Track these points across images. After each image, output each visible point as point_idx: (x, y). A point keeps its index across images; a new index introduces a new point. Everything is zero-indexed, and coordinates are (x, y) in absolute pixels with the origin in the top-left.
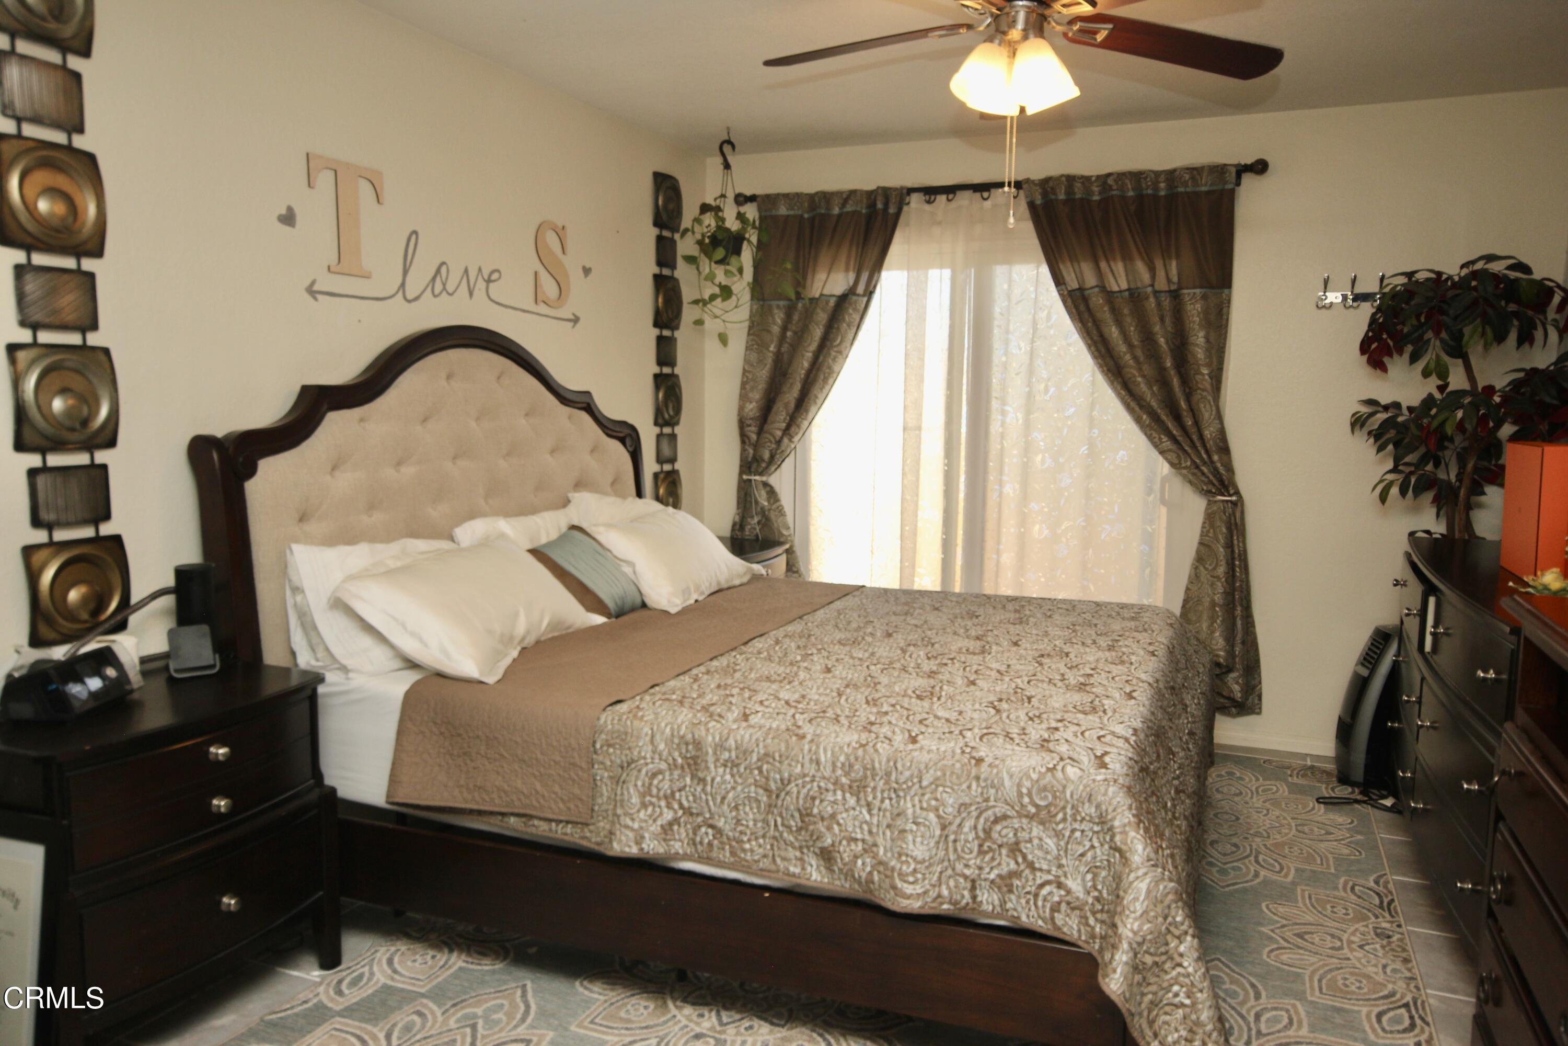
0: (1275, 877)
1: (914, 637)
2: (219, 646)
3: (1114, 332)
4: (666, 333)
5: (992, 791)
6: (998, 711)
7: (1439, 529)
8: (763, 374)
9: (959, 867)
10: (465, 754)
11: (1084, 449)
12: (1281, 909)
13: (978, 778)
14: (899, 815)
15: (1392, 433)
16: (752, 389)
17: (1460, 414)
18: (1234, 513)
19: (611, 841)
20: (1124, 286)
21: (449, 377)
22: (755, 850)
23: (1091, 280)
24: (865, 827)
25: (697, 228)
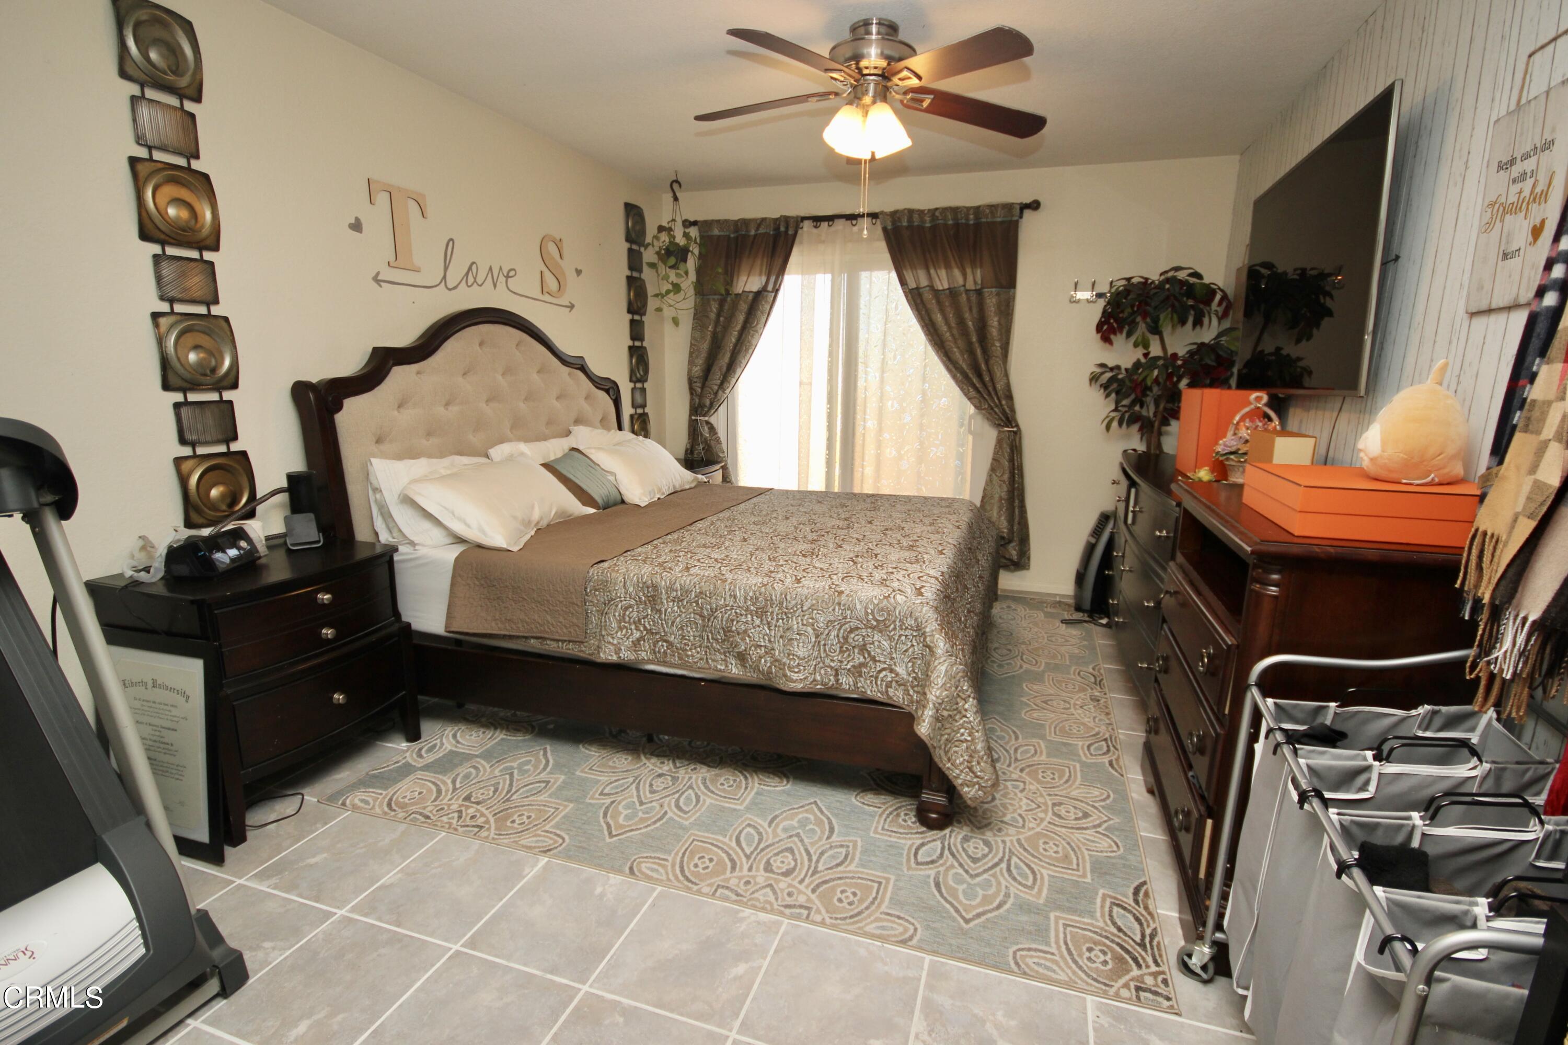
0: (1033, 668)
1: (804, 519)
2: (321, 528)
3: (938, 318)
4: (637, 317)
5: (849, 612)
6: (855, 563)
7: (1141, 448)
8: (705, 346)
9: (827, 661)
10: (498, 598)
11: (919, 397)
12: (1035, 687)
13: (839, 604)
14: (788, 629)
15: (1115, 386)
16: (697, 357)
17: (1156, 372)
18: (1015, 440)
19: (599, 653)
20: (946, 286)
21: (481, 344)
22: (695, 655)
23: (924, 282)
24: (766, 638)
25: (656, 243)
